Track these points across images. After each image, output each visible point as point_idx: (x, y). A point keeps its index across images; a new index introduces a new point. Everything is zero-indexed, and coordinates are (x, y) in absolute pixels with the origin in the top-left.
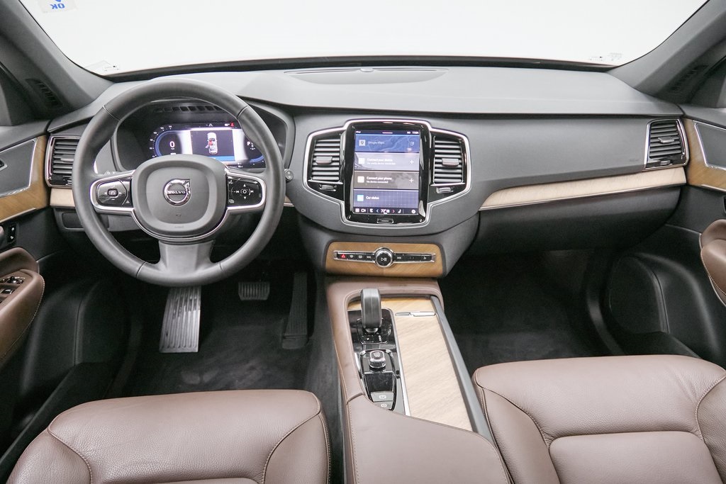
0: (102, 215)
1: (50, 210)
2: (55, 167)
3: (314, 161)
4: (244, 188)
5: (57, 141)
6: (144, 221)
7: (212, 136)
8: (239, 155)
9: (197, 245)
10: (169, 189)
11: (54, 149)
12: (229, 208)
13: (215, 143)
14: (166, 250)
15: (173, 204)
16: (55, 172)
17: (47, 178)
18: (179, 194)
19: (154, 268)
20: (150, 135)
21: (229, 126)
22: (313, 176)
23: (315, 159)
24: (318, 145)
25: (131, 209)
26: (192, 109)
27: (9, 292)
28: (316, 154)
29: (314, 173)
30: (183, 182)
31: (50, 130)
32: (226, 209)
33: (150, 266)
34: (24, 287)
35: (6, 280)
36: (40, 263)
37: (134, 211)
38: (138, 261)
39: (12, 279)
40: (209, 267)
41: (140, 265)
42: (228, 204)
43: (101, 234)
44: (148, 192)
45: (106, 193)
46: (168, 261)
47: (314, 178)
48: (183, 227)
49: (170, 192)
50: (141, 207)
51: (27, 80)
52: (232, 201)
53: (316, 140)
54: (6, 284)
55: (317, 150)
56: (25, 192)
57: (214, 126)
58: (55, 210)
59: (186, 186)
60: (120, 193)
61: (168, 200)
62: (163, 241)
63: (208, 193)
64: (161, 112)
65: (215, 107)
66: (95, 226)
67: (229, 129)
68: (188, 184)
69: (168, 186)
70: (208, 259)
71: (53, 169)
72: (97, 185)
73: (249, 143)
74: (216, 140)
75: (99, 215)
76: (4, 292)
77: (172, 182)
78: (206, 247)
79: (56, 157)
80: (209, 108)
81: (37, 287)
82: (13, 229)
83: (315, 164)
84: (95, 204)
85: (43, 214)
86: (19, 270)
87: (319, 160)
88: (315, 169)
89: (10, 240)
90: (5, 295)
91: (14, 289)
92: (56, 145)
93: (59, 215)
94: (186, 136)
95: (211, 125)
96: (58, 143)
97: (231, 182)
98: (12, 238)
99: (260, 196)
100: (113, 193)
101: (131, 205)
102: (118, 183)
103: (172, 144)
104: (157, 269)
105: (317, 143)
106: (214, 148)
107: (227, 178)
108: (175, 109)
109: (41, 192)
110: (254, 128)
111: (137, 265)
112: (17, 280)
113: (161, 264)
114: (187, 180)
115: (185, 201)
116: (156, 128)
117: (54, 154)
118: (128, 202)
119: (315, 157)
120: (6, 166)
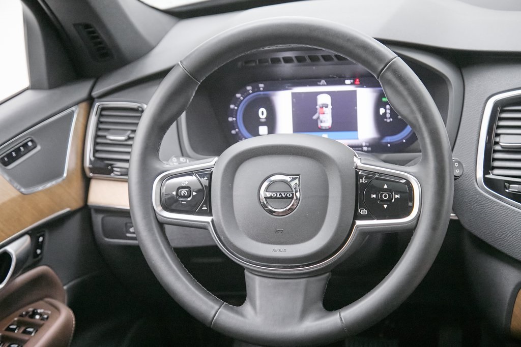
0: (167, 227)
1: (86, 211)
2: (98, 148)
3: (497, 143)
4: (386, 190)
5: (103, 109)
6: (226, 237)
7: (324, 99)
8: (366, 130)
9: (303, 281)
10: (267, 190)
11: (99, 122)
12: (358, 222)
13: (328, 111)
14: (256, 285)
15: (271, 212)
16: (98, 155)
17: (87, 164)
18: (282, 198)
19: (237, 313)
20: (231, 99)
21: (352, 84)
22: (494, 168)
23: (497, 139)
24: (504, 115)
25: (208, 219)
26: (300, 59)
27: (30, 333)
28: (500, 131)
29: (496, 164)
30: (288, 179)
31: (95, 93)
32: (354, 223)
33: (232, 310)
34: (49, 327)
35: (27, 313)
36: (69, 290)
37: (213, 221)
38: (214, 301)
39: (34, 313)
40: (322, 317)
41: (217, 307)
42: (357, 216)
43: (163, 255)
44: (234, 193)
45: (174, 193)
46: (258, 303)
47: (496, 172)
48: (285, 251)
49: (268, 195)
50: (223, 215)
51: (75, 25)
52: (364, 212)
53: (501, 107)
54: (27, 319)
55: (502, 123)
56: (59, 185)
57: (329, 83)
58: (92, 211)
59: (293, 184)
60: (194, 193)
61: (264, 206)
62: (253, 272)
63: (326, 198)
64: (254, 64)
65: (336, 56)
66: (155, 242)
67: (352, 88)
68: (297, 181)
69: (266, 184)
70: (321, 305)
71: (95, 151)
72: (162, 179)
73: (382, 111)
74: (330, 107)
75: (161, 225)
76: (25, 332)
77: (272, 178)
78: (318, 285)
79: (100, 133)
80: (327, 58)
81: (65, 327)
82: (41, 239)
83: (498, 148)
84: (159, 209)
85: (78, 217)
86: (41, 299)
87: (506, 140)
88: (497, 156)
89: (36, 255)
90: (26, 337)
91: (37, 327)
92: (101, 115)
93: (98, 219)
94: (283, 100)
95: (323, 82)
96: (104, 113)
97: (363, 181)
98: (39, 251)
99: (410, 204)
100: (184, 192)
101: (209, 213)
102: (193, 178)
103: (262, 113)
104: (241, 314)
105: (503, 111)
106: (326, 119)
107: (357, 173)
108: (276, 61)
109: (78, 184)
110: (405, 93)
111: (212, 308)
112: (41, 314)
113: (247, 307)
114: (296, 176)
115: (291, 210)
116: (241, 88)
117: (98, 129)
118: (204, 208)
119: (498, 135)
120: (39, 148)
